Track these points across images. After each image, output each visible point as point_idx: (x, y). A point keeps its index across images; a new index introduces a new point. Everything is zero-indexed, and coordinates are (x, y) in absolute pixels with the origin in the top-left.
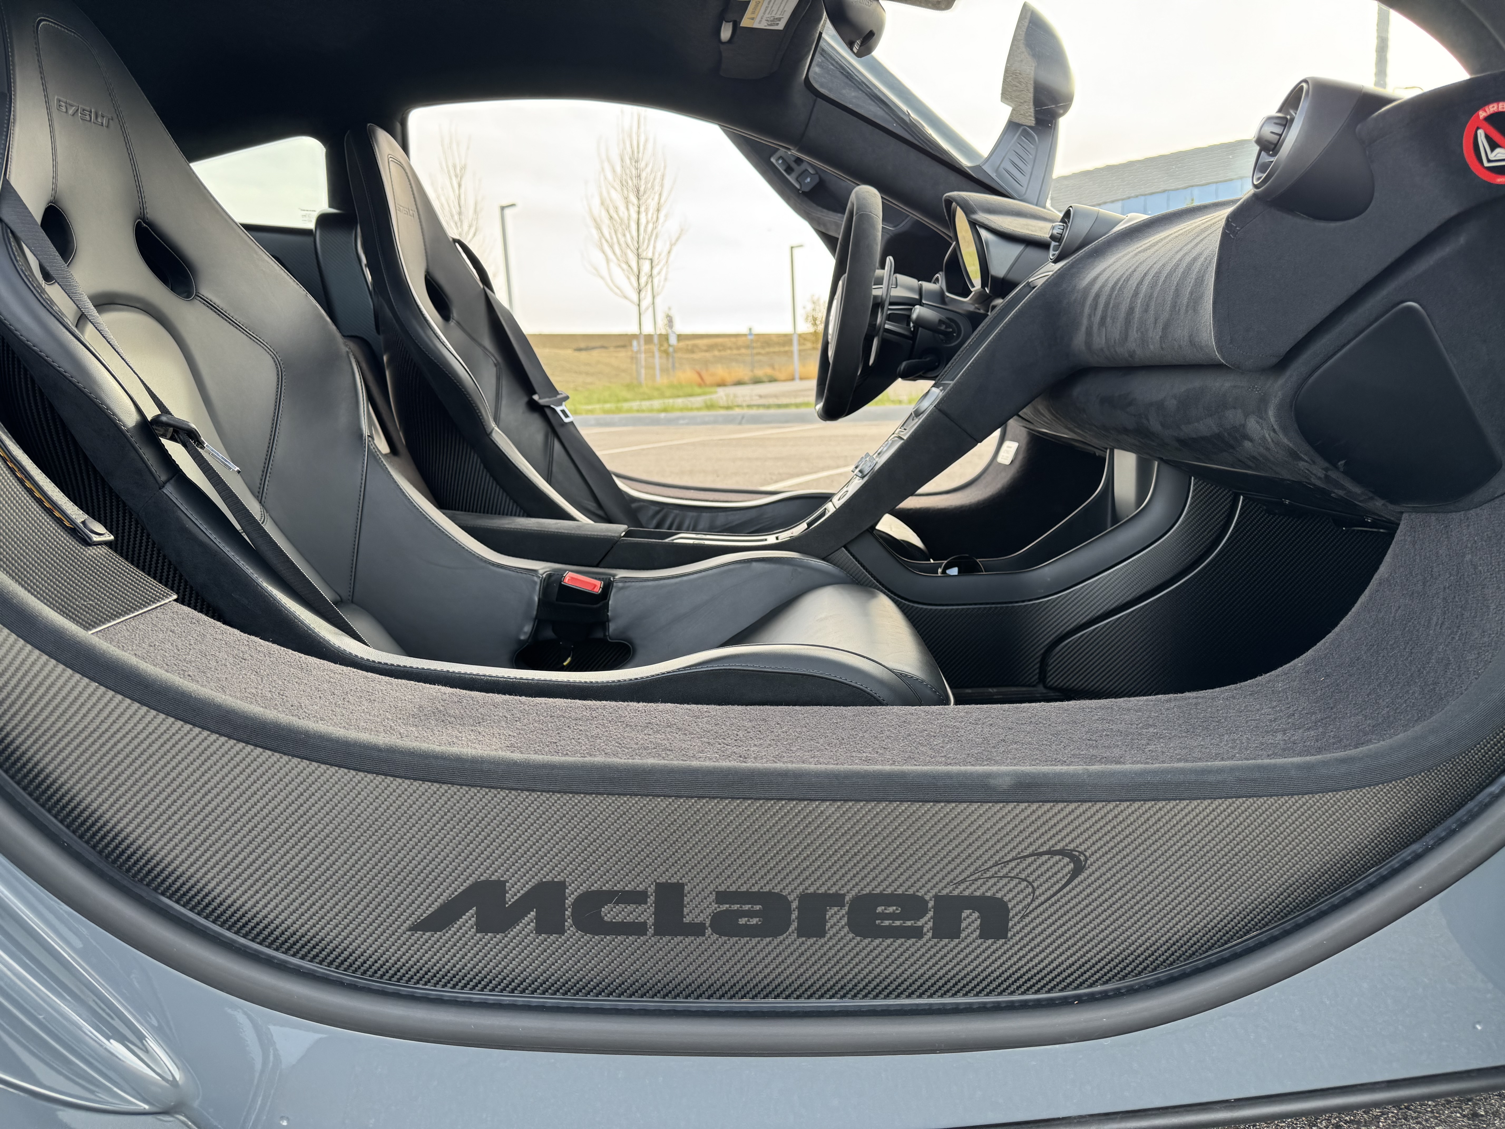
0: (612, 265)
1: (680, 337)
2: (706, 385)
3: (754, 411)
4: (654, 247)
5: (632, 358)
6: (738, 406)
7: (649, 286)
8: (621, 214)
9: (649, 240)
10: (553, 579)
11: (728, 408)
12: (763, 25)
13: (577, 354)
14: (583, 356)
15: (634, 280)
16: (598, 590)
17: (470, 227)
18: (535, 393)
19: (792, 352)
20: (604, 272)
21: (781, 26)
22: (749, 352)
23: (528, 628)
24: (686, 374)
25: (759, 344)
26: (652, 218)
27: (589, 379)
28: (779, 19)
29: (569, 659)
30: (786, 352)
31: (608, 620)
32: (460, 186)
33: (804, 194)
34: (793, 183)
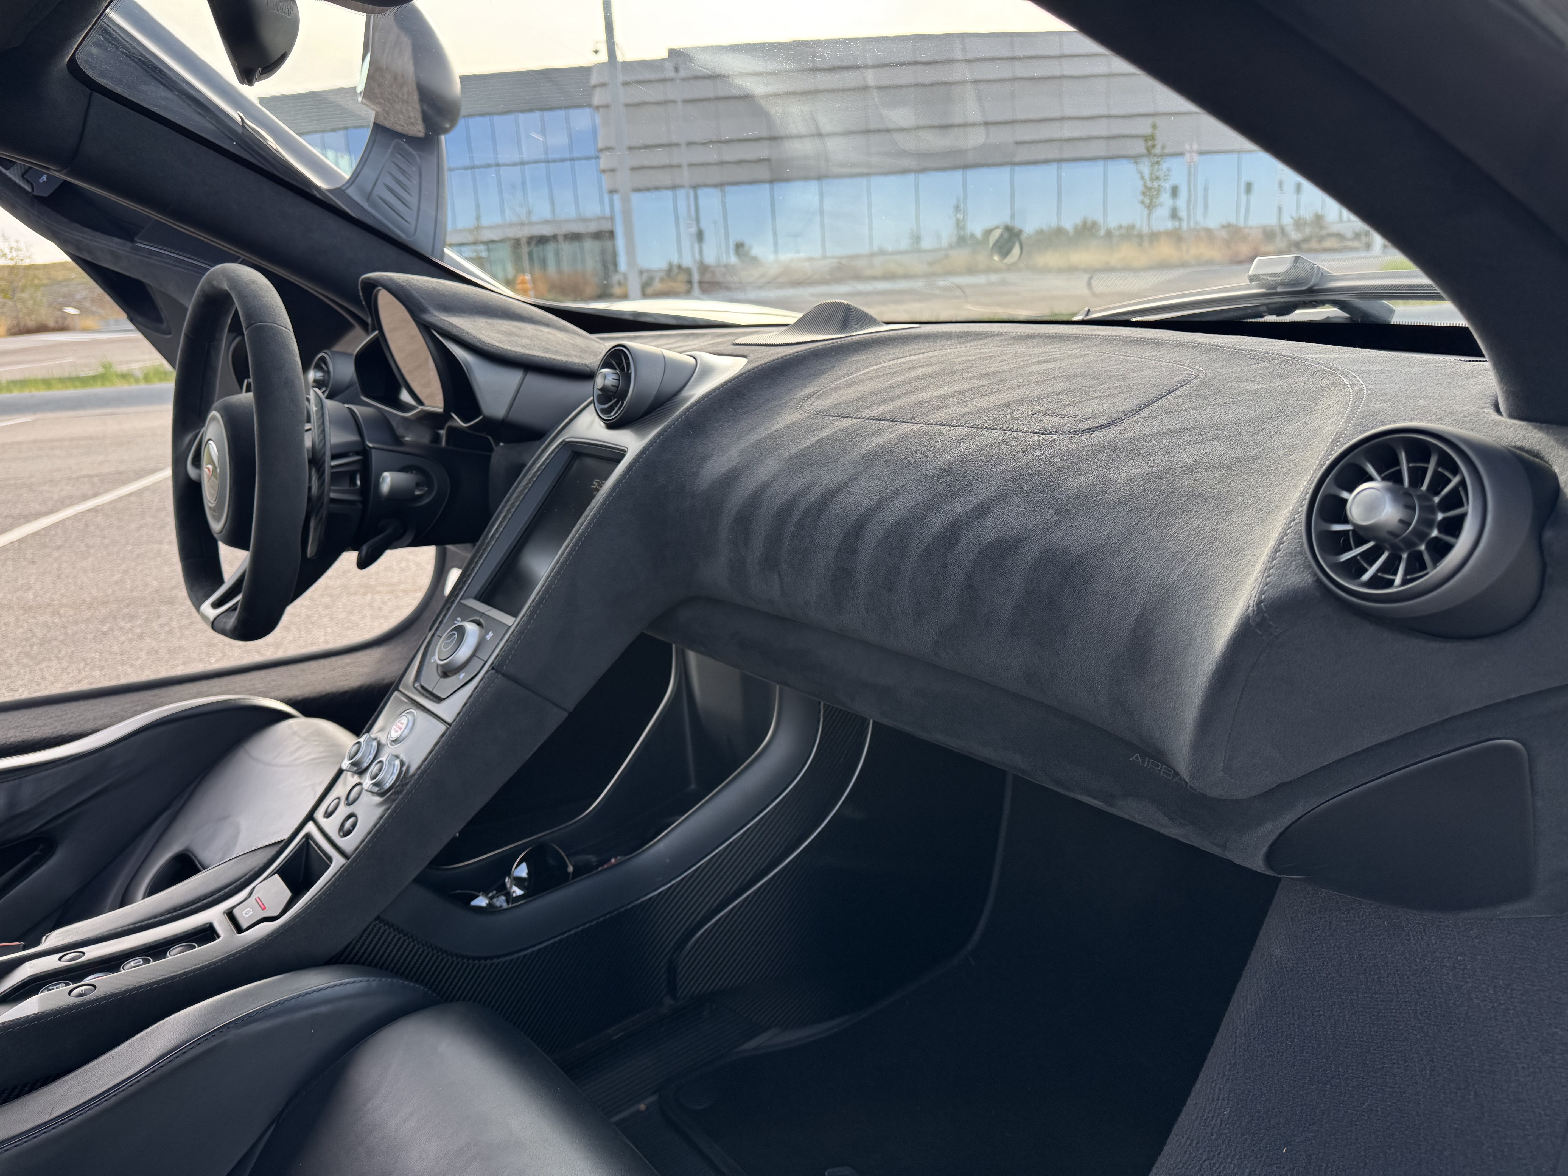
33: (41, 200)
34: (17, 181)
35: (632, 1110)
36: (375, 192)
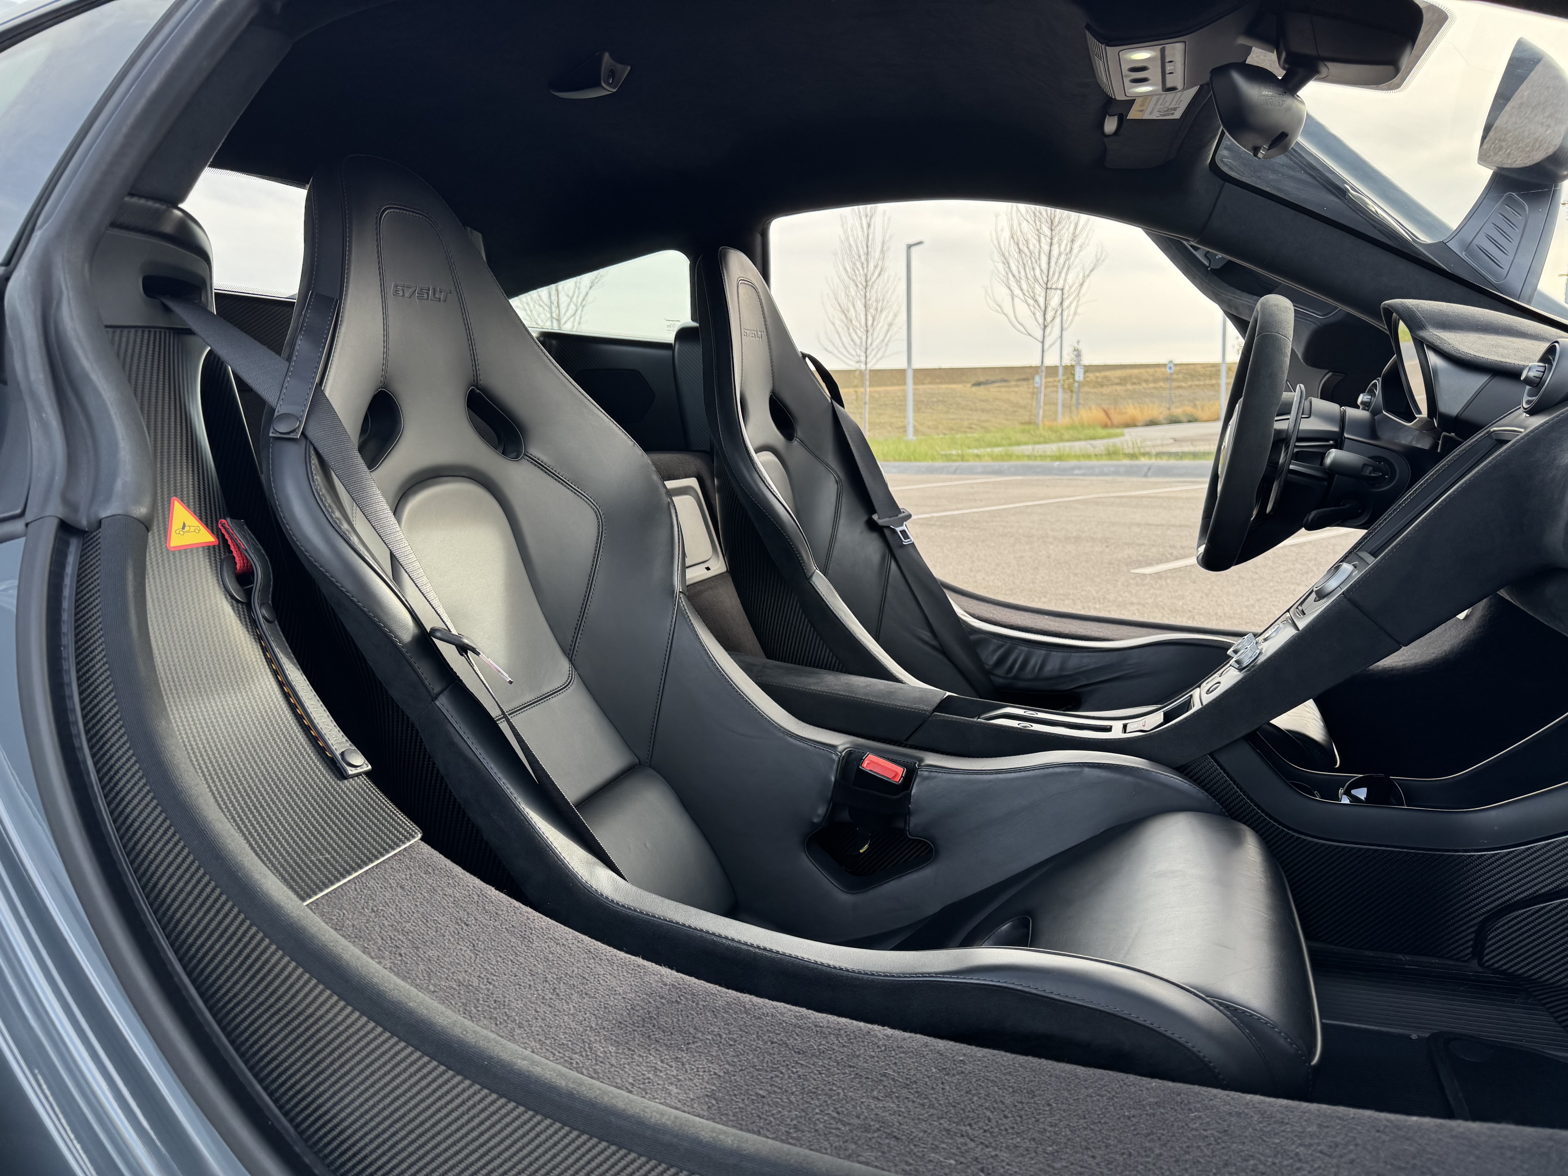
0: (1016, 300)
1: (1088, 369)
2: (1113, 426)
3: (1163, 462)
4: (1065, 280)
5: (1033, 393)
6: (1144, 454)
7: (1058, 320)
8: (1031, 247)
9: (1060, 273)
10: (853, 756)
11: (1133, 456)
12: (1155, 116)
13: (974, 389)
14: (981, 391)
15: (1039, 315)
16: (898, 780)
17: (876, 267)
18: (874, 512)
19: (1219, 385)
20: (1008, 309)
21: (1177, 115)
22: (1167, 385)
23: (821, 810)
24: (1091, 413)
25: (1181, 376)
26: (1065, 249)
27: (984, 417)
28: (1175, 109)
29: (866, 847)
30: (1213, 385)
31: (909, 813)
32: (869, 226)
33: (1214, 271)
34: (1201, 258)
35: (1407, 1032)
36: (1476, 242)
